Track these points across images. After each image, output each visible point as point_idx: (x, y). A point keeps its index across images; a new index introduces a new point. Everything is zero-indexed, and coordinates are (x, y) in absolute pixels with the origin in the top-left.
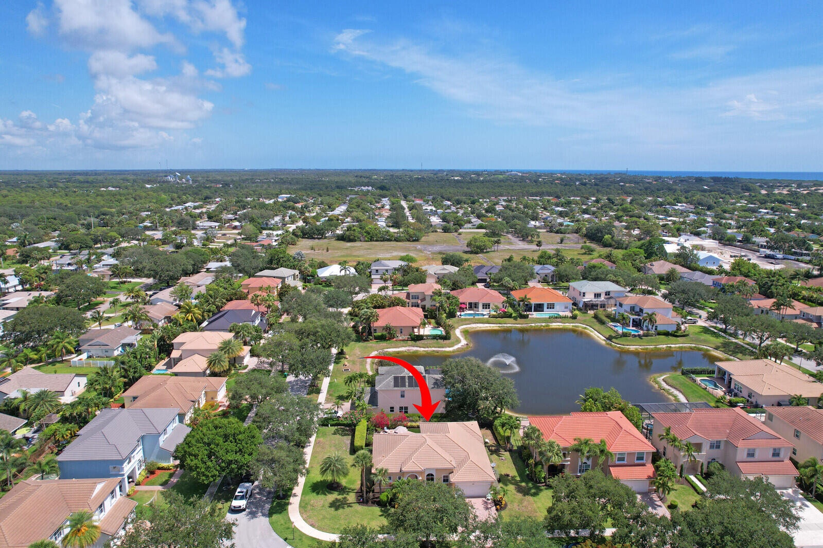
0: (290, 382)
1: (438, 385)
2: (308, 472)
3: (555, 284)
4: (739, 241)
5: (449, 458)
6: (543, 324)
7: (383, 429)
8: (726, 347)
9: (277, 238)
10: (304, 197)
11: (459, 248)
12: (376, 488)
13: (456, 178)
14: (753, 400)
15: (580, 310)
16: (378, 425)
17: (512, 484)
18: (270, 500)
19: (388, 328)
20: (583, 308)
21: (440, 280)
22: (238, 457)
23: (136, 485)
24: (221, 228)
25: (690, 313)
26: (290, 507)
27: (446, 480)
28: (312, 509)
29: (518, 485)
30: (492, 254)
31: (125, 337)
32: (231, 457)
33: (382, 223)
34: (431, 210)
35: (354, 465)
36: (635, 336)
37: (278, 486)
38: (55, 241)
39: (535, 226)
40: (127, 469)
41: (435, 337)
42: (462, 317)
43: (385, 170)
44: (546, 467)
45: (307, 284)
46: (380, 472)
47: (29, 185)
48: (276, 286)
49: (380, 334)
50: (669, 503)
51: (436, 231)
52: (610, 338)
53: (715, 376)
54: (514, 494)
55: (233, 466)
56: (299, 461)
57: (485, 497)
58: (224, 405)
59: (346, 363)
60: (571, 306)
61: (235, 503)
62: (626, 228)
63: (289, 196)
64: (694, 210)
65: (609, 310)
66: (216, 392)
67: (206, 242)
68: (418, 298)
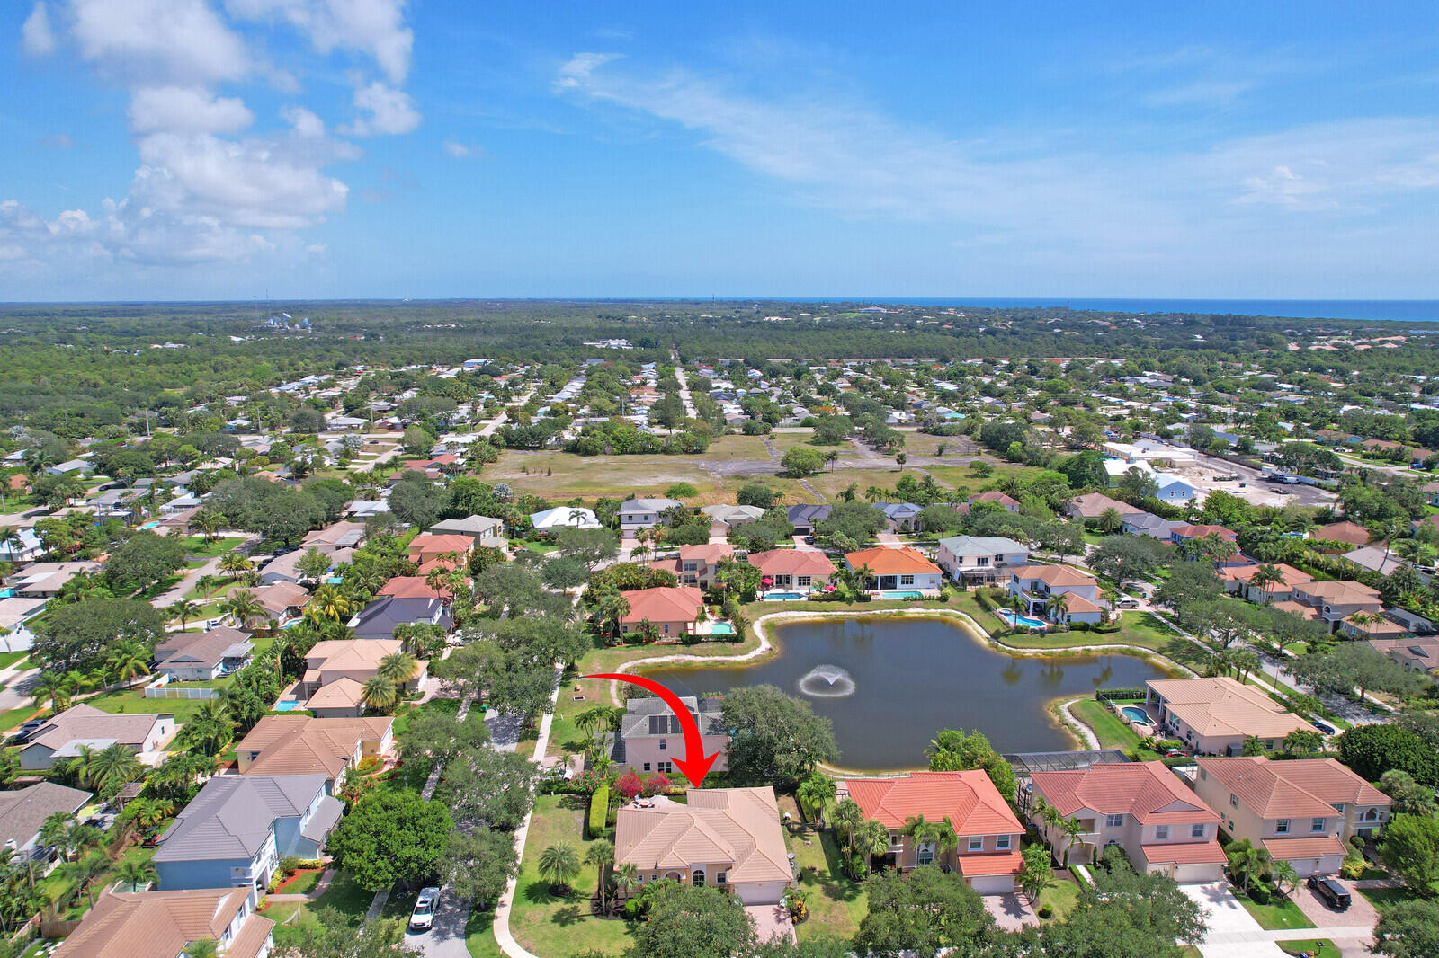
0: (491, 720)
1: (716, 730)
2: (521, 871)
3: (921, 536)
4: (1234, 449)
5: (725, 846)
6: (894, 611)
7: (632, 798)
8: (1174, 650)
9: (464, 450)
10: (510, 365)
11: (769, 466)
12: (621, 893)
13: (774, 319)
14: (1192, 742)
15: (954, 584)
16: (626, 792)
17: (819, 882)
18: (467, 912)
19: (645, 626)
20: (959, 583)
21: (733, 532)
22: (419, 851)
23: (268, 893)
24: (367, 429)
25: (1128, 590)
26: (495, 923)
27: (722, 878)
28: (527, 926)
29: (827, 884)
30: (822, 478)
31: (228, 645)
32: (409, 852)
33: (642, 419)
34: (727, 389)
35: (587, 862)
36: (1034, 632)
37: (478, 894)
38: (88, 459)
39: (900, 420)
40: (256, 870)
41: (720, 639)
42: (766, 600)
43: (650, 301)
44: (868, 858)
45: (516, 541)
46: (625, 870)
47: (24, 339)
48: (465, 549)
49: (632, 634)
50: (1040, 908)
51: (733, 433)
52: (995, 636)
53: (1145, 701)
54: (821, 898)
55: (413, 865)
56: (508, 855)
57: (778, 904)
58: (391, 762)
59: (579, 687)
60: (939, 579)
61: (417, 919)
62: (1052, 423)
63: (483, 360)
64: (1170, 385)
65: (1000, 585)
66: (378, 741)
67: (344, 460)
68: (695, 569)
